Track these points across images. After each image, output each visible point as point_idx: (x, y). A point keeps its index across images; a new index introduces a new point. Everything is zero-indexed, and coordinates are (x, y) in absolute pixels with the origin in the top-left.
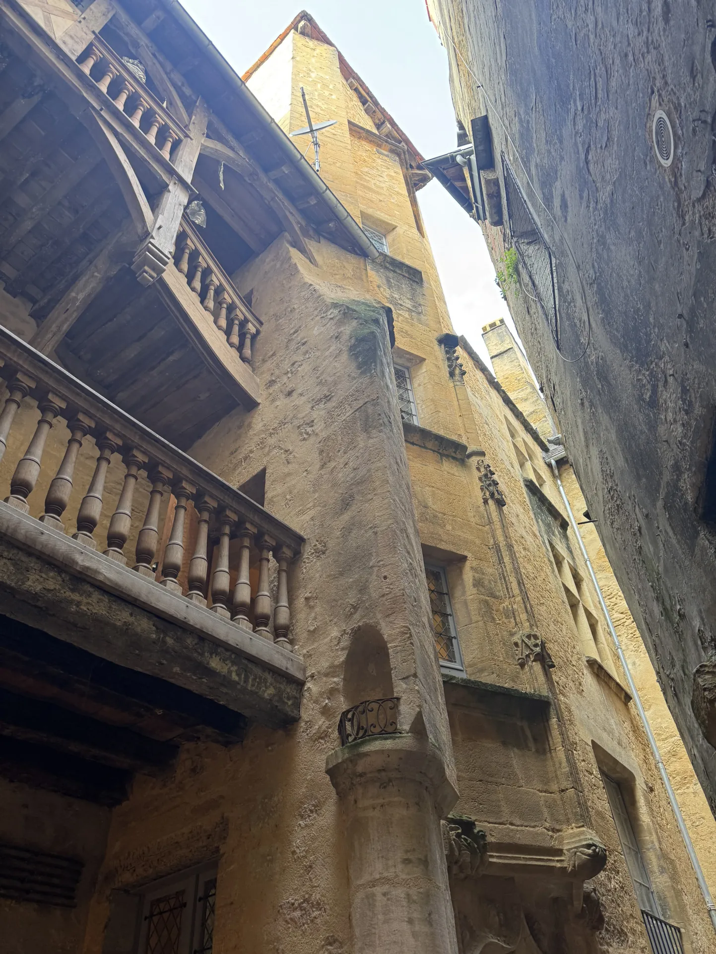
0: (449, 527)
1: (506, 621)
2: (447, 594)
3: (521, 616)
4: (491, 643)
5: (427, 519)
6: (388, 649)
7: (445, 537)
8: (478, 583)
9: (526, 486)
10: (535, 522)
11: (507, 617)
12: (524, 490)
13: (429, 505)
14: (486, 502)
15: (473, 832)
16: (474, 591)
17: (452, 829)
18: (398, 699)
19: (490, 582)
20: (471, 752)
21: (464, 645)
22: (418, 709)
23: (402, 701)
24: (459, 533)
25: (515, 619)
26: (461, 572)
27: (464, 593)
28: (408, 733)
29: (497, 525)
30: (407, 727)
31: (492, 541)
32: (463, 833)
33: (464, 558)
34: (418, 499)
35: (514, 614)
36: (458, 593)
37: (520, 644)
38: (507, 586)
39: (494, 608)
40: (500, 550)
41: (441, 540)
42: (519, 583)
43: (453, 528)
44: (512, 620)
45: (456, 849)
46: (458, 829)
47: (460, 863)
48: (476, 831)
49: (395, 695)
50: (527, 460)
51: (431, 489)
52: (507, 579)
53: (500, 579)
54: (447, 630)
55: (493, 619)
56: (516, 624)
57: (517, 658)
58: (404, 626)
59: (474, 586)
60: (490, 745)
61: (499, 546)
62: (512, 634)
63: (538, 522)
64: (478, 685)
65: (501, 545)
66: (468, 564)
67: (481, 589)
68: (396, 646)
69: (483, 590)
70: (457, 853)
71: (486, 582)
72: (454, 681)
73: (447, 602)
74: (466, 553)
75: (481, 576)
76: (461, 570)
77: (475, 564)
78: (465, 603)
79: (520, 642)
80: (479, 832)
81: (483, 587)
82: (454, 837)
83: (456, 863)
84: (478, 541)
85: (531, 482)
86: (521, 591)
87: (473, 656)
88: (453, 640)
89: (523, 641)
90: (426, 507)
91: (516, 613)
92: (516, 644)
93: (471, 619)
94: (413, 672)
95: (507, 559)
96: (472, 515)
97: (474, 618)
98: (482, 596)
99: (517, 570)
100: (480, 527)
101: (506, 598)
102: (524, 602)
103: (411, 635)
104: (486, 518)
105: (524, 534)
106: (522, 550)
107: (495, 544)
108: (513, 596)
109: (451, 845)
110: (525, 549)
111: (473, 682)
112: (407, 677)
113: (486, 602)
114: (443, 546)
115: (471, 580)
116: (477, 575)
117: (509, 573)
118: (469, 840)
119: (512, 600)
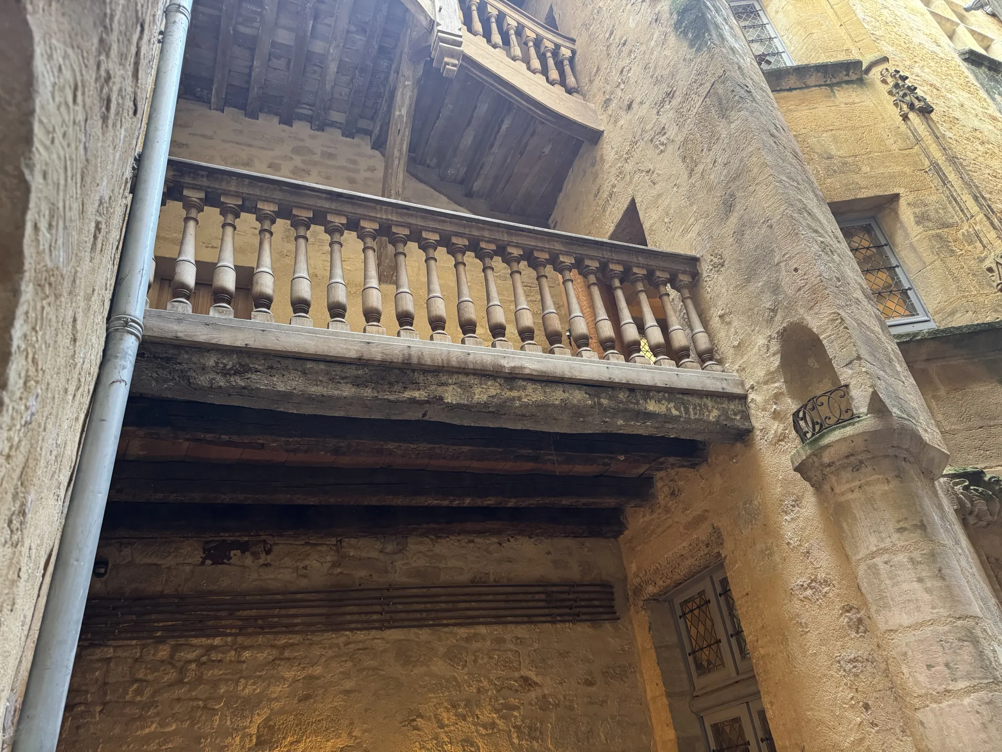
0: (866, 169)
1: (970, 248)
2: (886, 245)
3: (988, 235)
4: (956, 279)
5: (835, 171)
6: (821, 341)
7: (863, 183)
8: (921, 219)
9: (965, 60)
10: (989, 100)
11: (971, 243)
12: (964, 67)
13: (833, 153)
14: (905, 118)
15: (984, 481)
16: (920, 229)
17: (957, 484)
18: (847, 386)
19: (937, 211)
20: (961, 402)
21: (923, 293)
22: (871, 390)
23: (851, 387)
24: (881, 170)
25: (981, 242)
26: (897, 213)
27: (907, 236)
28: (867, 415)
29: (929, 140)
30: (864, 410)
31: (927, 163)
32: (970, 485)
33: (895, 198)
34: (817, 153)
35: (978, 236)
36: (899, 238)
37: (995, 268)
38: (960, 207)
39: (950, 239)
40: (940, 168)
41: (861, 188)
42: (976, 199)
43: (872, 168)
44: (978, 244)
45: (966, 501)
46: (964, 482)
47: (975, 513)
48: (986, 479)
49: (843, 383)
50: (958, 25)
51: (829, 133)
52: (958, 199)
53: (950, 202)
54: (899, 283)
55: (953, 251)
56: (984, 247)
57: (995, 284)
58: (832, 313)
59: (918, 223)
60: (982, 389)
61: (938, 165)
62: (982, 260)
63: (994, 99)
64: (951, 332)
65: (940, 162)
66: (902, 202)
67: (927, 224)
68: (830, 336)
69: (930, 224)
70: (969, 505)
71: (932, 214)
72: (919, 338)
73: (889, 254)
74: (896, 191)
75: (923, 209)
76: (896, 212)
77: (911, 198)
78: (913, 247)
79: (994, 266)
80: (990, 479)
81: (929, 220)
82: (961, 491)
83: (971, 513)
84: (908, 170)
85: (972, 52)
86: (981, 206)
87: (938, 300)
88: (909, 292)
89: (997, 263)
90: (830, 158)
91: (981, 235)
92: (990, 270)
93: (924, 262)
94: (855, 355)
95: (952, 177)
96: (892, 141)
97: (928, 260)
98: (930, 232)
99: (969, 185)
100: (907, 152)
101: (963, 222)
102: (988, 218)
103: (842, 320)
104: (912, 137)
105: (977, 123)
106: (980, 147)
107: (931, 162)
108: (973, 216)
109: (959, 499)
110: (983, 143)
111: (942, 331)
112: (851, 362)
113: (939, 236)
114: (863, 194)
115: (912, 219)
116: (917, 210)
117: (960, 193)
118: (980, 489)
119: (972, 221)
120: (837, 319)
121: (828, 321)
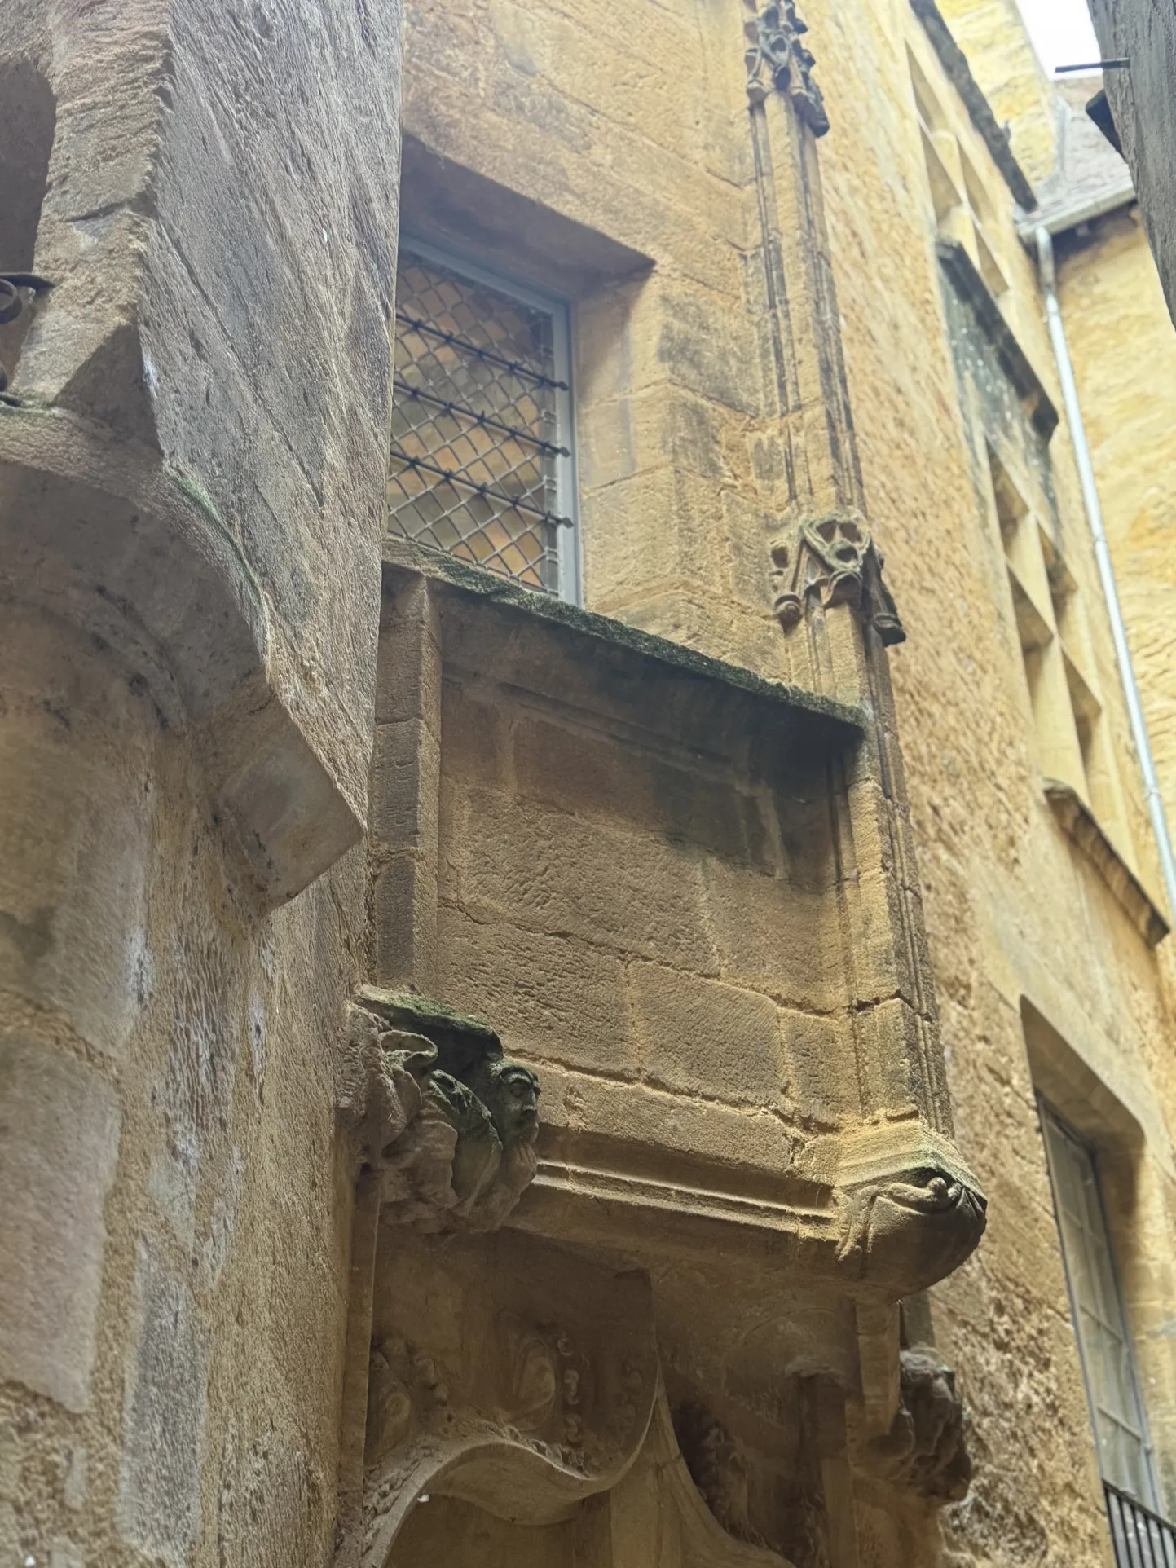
0: (601, 154)
1: (758, 484)
2: (562, 386)
3: (813, 467)
4: (688, 534)
5: (520, 108)
6: (54, 119)
7: (577, 181)
8: (677, 351)
10: (950, 367)
11: (766, 473)
13: (538, 65)
14: (757, 104)
15: (488, 1072)
16: (661, 371)
17: (392, 1043)
18: (43, 287)
19: (723, 356)
21: (593, 545)
22: (121, 320)
23: (54, 296)
24: (642, 183)
25: (791, 480)
26: (626, 314)
27: (625, 376)
28: (50, 406)
29: (785, 179)
30: (50, 387)
31: (756, 235)
32: (437, 1063)
33: (642, 267)
34: (497, 37)
35: (789, 465)
36: (603, 383)
37: (792, 556)
38: (781, 375)
39: (722, 437)
40: (780, 261)
41: (565, 187)
42: (826, 370)
43: (618, 163)
44: (782, 484)
45: (397, 1107)
46: (425, 1046)
48: (497, 1067)
49: (37, 272)
50: (959, 202)
51: (556, 19)
52: (787, 352)
53: (764, 355)
54: (544, 495)
55: (714, 468)
56: (793, 496)
57: (775, 597)
59: (664, 355)
60: (617, 834)
61: (778, 250)
62: (771, 527)
64: (605, 631)
65: (785, 242)
66: (653, 287)
67: (684, 368)
68: (95, 106)
69: (693, 375)
70: (398, 1119)
71: (709, 356)
73: (560, 414)
74: (651, 251)
75: (694, 333)
76: (624, 311)
77: (677, 290)
78: (623, 417)
79: (792, 547)
80: (507, 1072)
81: (695, 364)
82: (399, 1067)
83: (393, 1151)
84: (702, 224)
85: (960, 252)
86: (829, 394)
87: (620, 577)
88: (561, 529)
89: (805, 543)
90: (523, 68)
91: (799, 462)
92: (780, 556)
93: (633, 464)
94: (137, 185)
95: (796, 290)
96: (700, 139)
97: (643, 459)
98: (683, 392)
99: (828, 338)
100: (724, 186)
101: (771, 414)
102: (832, 426)
104: (750, 160)
107: (766, 241)
108: (799, 407)
109: (377, 1088)
111: (586, 619)
112: (107, 210)
113: (698, 413)
114: (568, 207)
115: (655, 339)
116: (677, 325)
117: (796, 335)
118: (460, 1088)
119: (792, 418)
120: (151, 59)
121: (118, 57)
